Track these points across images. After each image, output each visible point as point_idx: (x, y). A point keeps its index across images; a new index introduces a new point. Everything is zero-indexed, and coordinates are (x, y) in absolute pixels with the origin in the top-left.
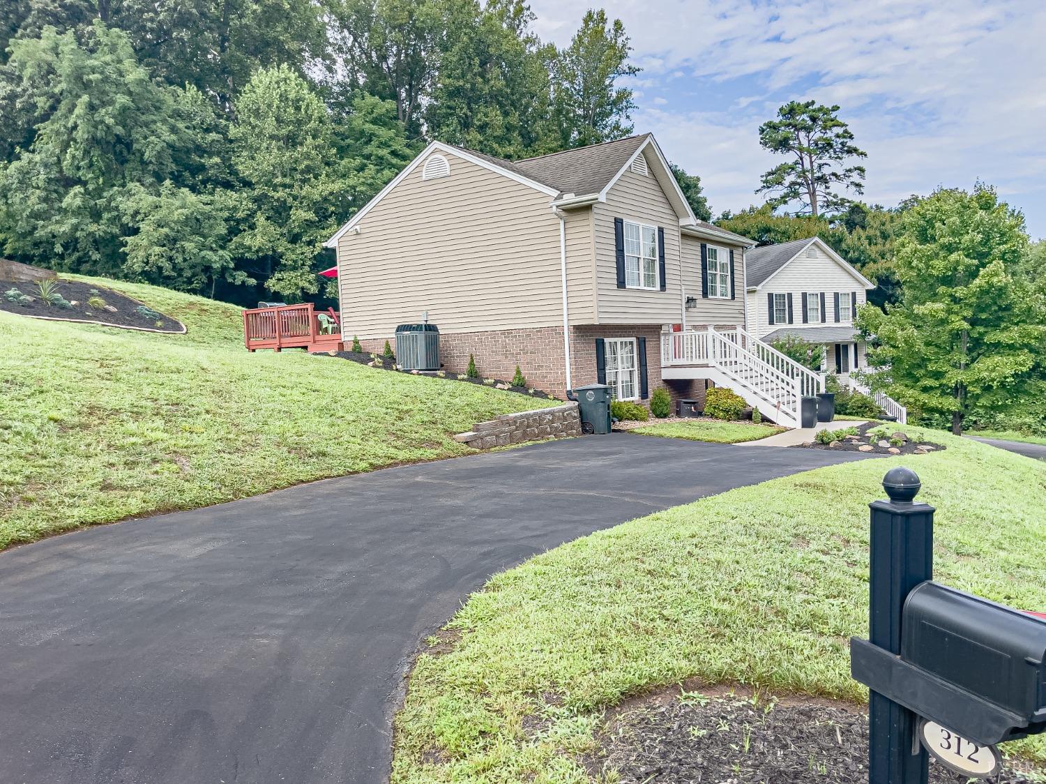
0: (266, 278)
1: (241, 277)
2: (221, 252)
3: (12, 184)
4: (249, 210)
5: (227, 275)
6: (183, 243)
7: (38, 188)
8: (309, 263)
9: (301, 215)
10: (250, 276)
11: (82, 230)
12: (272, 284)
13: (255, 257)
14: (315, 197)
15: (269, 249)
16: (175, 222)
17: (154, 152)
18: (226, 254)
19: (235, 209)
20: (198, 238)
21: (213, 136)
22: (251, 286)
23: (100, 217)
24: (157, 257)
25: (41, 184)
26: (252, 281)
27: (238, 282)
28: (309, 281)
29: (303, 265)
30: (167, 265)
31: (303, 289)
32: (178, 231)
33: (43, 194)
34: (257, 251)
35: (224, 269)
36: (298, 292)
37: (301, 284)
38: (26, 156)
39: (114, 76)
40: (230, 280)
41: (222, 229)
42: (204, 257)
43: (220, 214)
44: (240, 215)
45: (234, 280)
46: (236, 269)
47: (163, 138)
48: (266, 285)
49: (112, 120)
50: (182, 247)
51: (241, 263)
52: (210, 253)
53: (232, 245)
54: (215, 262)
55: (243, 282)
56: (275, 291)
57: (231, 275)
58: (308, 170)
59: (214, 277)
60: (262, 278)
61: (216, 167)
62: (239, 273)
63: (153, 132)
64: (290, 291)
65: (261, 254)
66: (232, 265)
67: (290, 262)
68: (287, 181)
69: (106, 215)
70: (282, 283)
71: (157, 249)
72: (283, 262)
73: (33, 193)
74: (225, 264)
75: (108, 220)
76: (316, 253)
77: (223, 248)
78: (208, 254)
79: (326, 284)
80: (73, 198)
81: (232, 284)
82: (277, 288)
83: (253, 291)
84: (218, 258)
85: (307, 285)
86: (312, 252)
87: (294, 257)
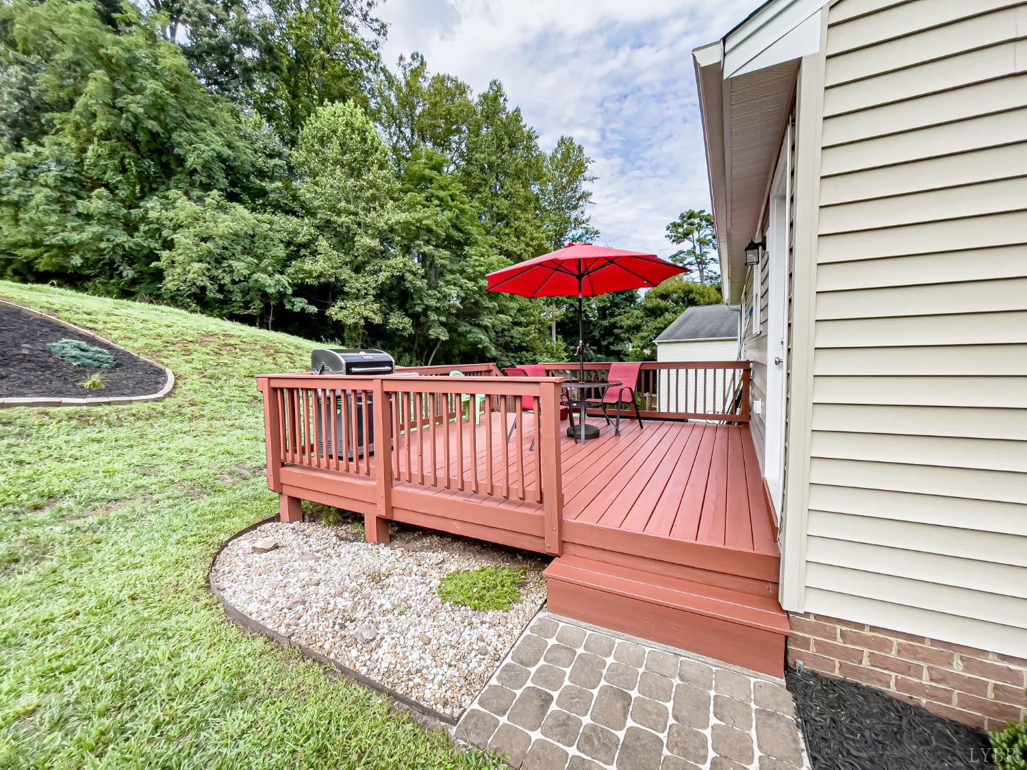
0: (328, 306)
1: (300, 304)
2: (277, 276)
3: (10, 178)
4: (311, 235)
5: (285, 301)
6: (231, 262)
7: (47, 186)
8: (372, 292)
9: (366, 241)
10: (310, 303)
11: (108, 240)
12: (334, 312)
13: (316, 283)
14: (380, 225)
15: (331, 276)
16: (221, 237)
17: (201, 160)
18: (285, 280)
19: (296, 233)
20: (250, 259)
21: (276, 161)
22: (311, 313)
23: (137, 229)
24: (195, 275)
25: (51, 181)
26: (313, 309)
27: (297, 309)
28: (373, 311)
29: (366, 294)
30: (211, 286)
31: (366, 319)
32: (226, 248)
33: (56, 194)
34: (319, 277)
35: (282, 295)
36: (362, 322)
37: (366, 313)
38: (33, 148)
39: (147, 61)
40: (288, 307)
41: (280, 251)
42: (256, 281)
43: (278, 235)
44: (300, 239)
45: (292, 306)
46: (295, 294)
47: (213, 146)
48: (328, 313)
49: (142, 110)
50: (230, 266)
51: (301, 290)
52: (265, 276)
53: (290, 270)
54: (270, 286)
55: (303, 309)
56: (337, 320)
57: (290, 301)
58: (374, 198)
59: (272, 303)
60: (323, 306)
61: (277, 191)
62: (299, 299)
63: (202, 140)
64: (353, 321)
65: (322, 280)
66: (290, 291)
67: (353, 291)
68: (352, 207)
69: (143, 227)
70: (345, 312)
71: (196, 266)
72: (346, 289)
73: (39, 192)
74: (282, 290)
75: (144, 232)
76: (380, 282)
77: (282, 273)
78: (261, 277)
79: (389, 314)
80: (97, 203)
81: (291, 311)
82: (340, 316)
83: (314, 318)
84: (272, 283)
85: (371, 314)
86: (377, 281)
87: (358, 285)
